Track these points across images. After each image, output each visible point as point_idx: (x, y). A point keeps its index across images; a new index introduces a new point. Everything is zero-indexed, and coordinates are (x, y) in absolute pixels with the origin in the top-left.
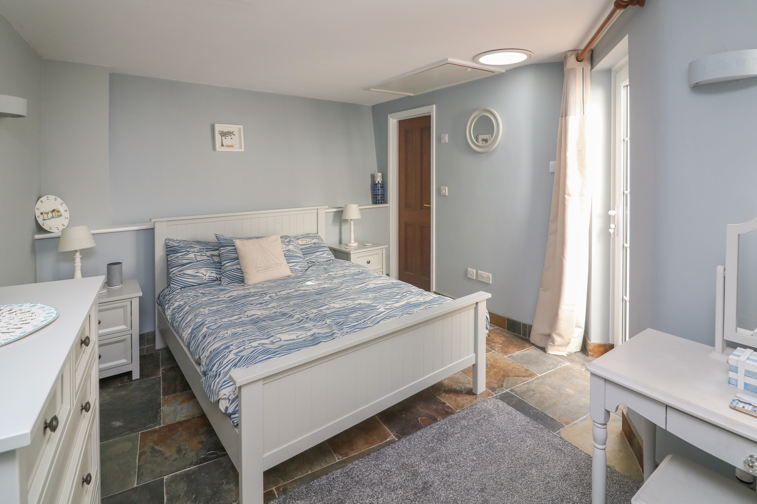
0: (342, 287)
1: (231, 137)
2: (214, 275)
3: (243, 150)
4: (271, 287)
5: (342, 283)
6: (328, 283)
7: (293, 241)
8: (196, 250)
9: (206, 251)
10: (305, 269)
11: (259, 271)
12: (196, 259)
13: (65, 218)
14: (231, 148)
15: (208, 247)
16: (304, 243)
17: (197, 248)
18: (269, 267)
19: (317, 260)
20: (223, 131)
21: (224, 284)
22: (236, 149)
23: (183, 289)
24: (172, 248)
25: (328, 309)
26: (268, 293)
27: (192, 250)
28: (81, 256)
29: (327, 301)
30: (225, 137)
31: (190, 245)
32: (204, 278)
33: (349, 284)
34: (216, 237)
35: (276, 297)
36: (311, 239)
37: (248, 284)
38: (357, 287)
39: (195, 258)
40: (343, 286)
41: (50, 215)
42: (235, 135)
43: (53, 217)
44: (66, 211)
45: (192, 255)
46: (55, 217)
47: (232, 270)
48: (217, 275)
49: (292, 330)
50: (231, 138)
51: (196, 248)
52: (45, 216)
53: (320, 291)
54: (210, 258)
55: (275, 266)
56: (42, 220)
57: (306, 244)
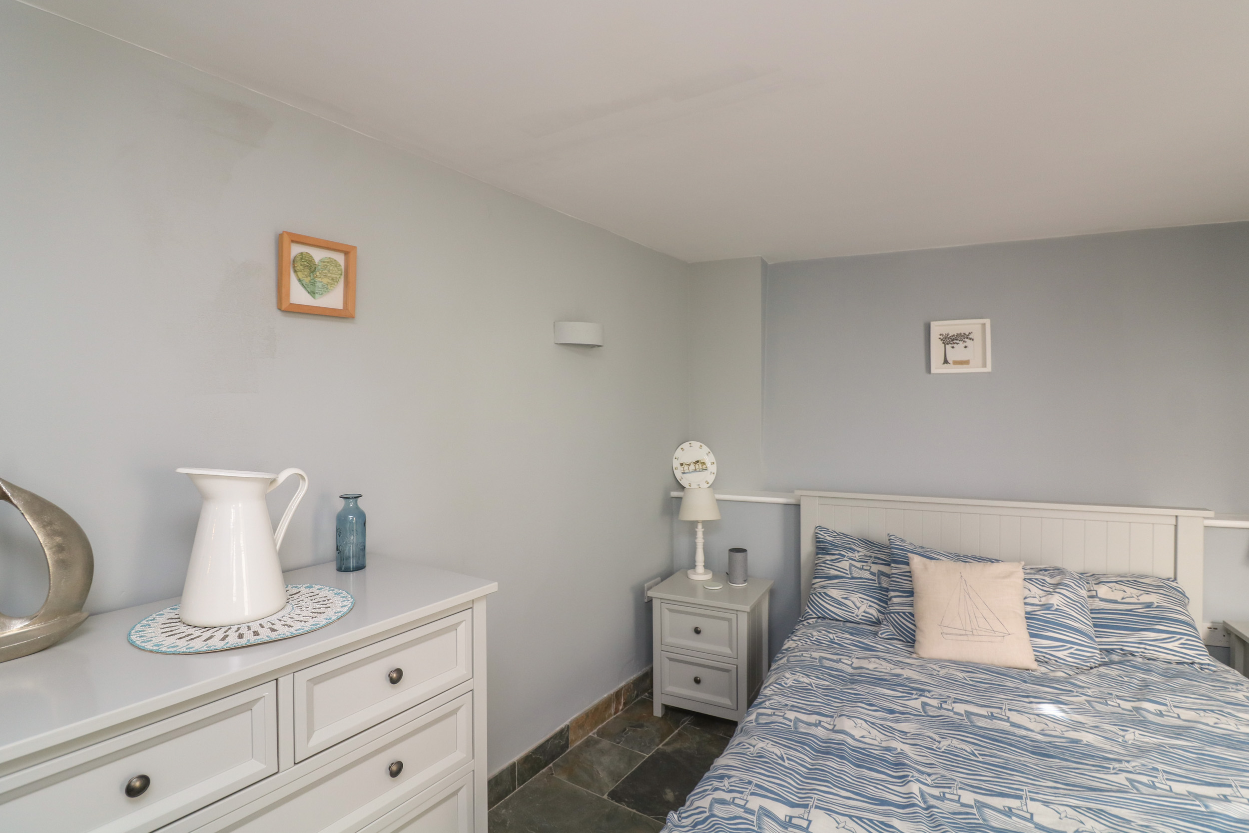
0: (1127, 764)
1: (965, 344)
2: (875, 613)
3: (988, 369)
4: (950, 681)
5: (1142, 751)
6: (1105, 731)
7: (1067, 585)
8: (857, 556)
9: (873, 563)
10: (1088, 664)
11: (947, 634)
12: (851, 574)
13: (711, 473)
14: (965, 366)
15: (879, 556)
16: (1118, 596)
17: (860, 554)
18: (971, 633)
19: (1143, 650)
20: (948, 334)
21: (883, 636)
22: (975, 368)
23: (819, 620)
24: (822, 544)
25: (1009, 812)
26: (929, 691)
27: (850, 554)
28: (703, 530)
29: (1031, 788)
30: (952, 345)
31: (850, 544)
32: (856, 613)
33: (1160, 767)
34: (889, 540)
35: (932, 711)
36: (1143, 592)
37: (918, 654)
38: (1180, 788)
39: (850, 571)
40: (1134, 764)
41: (692, 467)
42: (973, 340)
43: (695, 470)
44: (713, 463)
45: (845, 565)
46: (698, 470)
47: (901, 614)
48: (879, 614)
49: (860, 818)
50: (966, 347)
51: (858, 552)
52: (686, 468)
53: (1056, 747)
54: (875, 578)
55: (987, 634)
56: (681, 474)
57: (1120, 600)
